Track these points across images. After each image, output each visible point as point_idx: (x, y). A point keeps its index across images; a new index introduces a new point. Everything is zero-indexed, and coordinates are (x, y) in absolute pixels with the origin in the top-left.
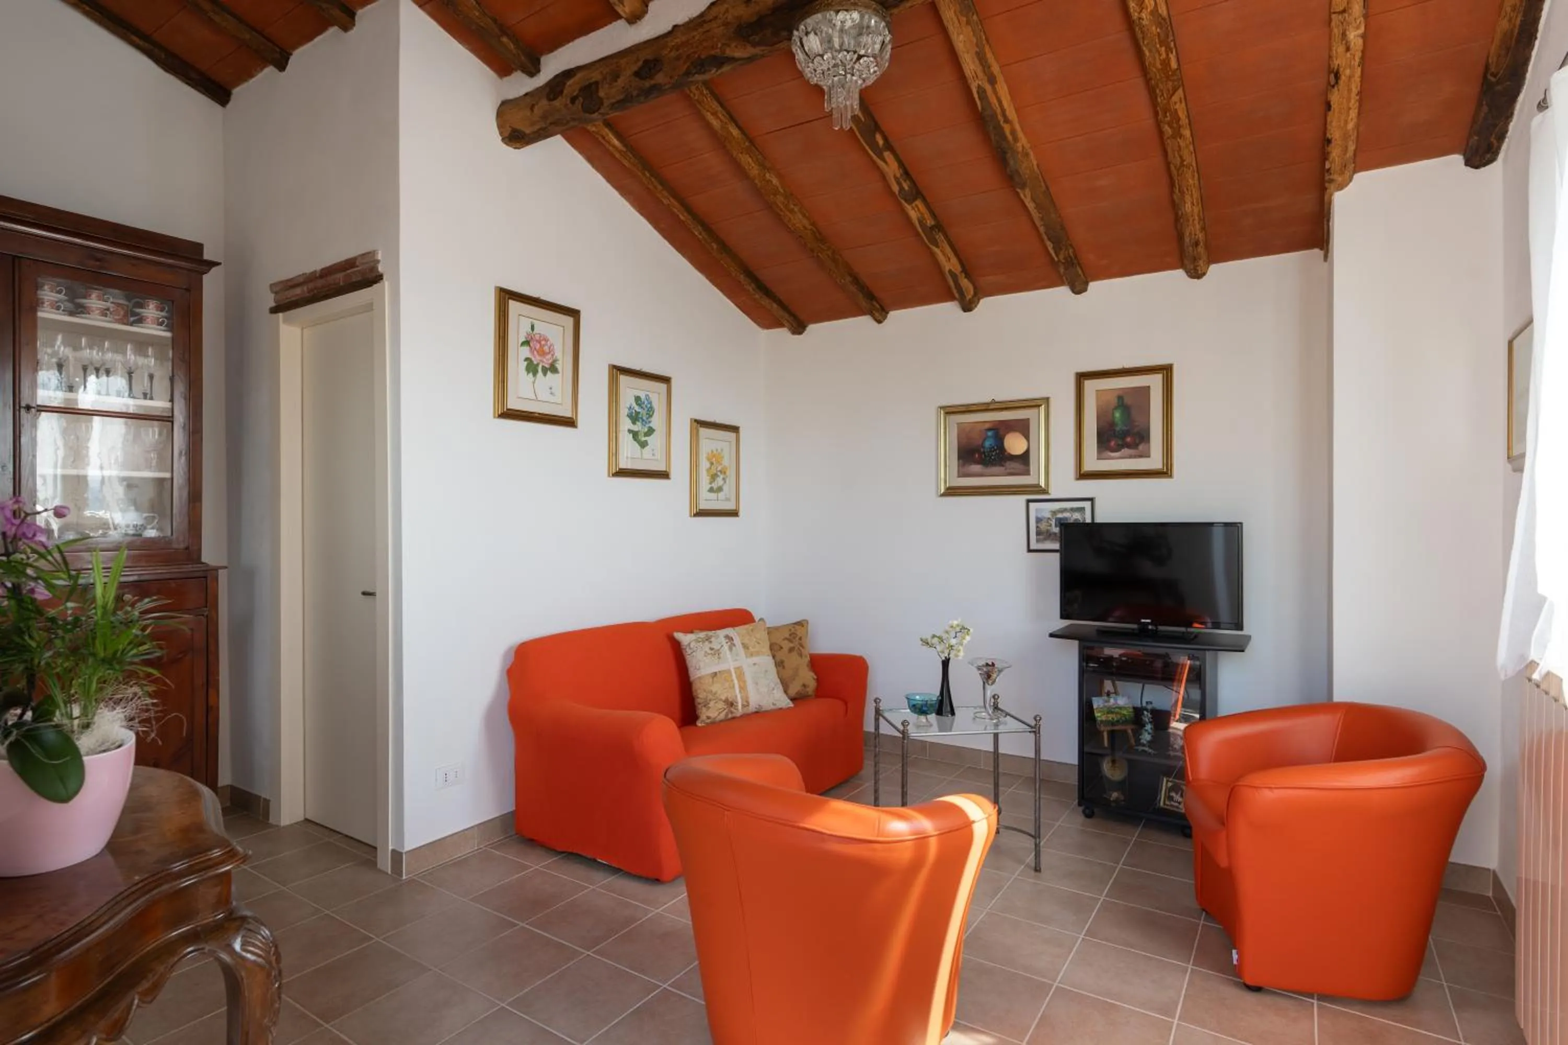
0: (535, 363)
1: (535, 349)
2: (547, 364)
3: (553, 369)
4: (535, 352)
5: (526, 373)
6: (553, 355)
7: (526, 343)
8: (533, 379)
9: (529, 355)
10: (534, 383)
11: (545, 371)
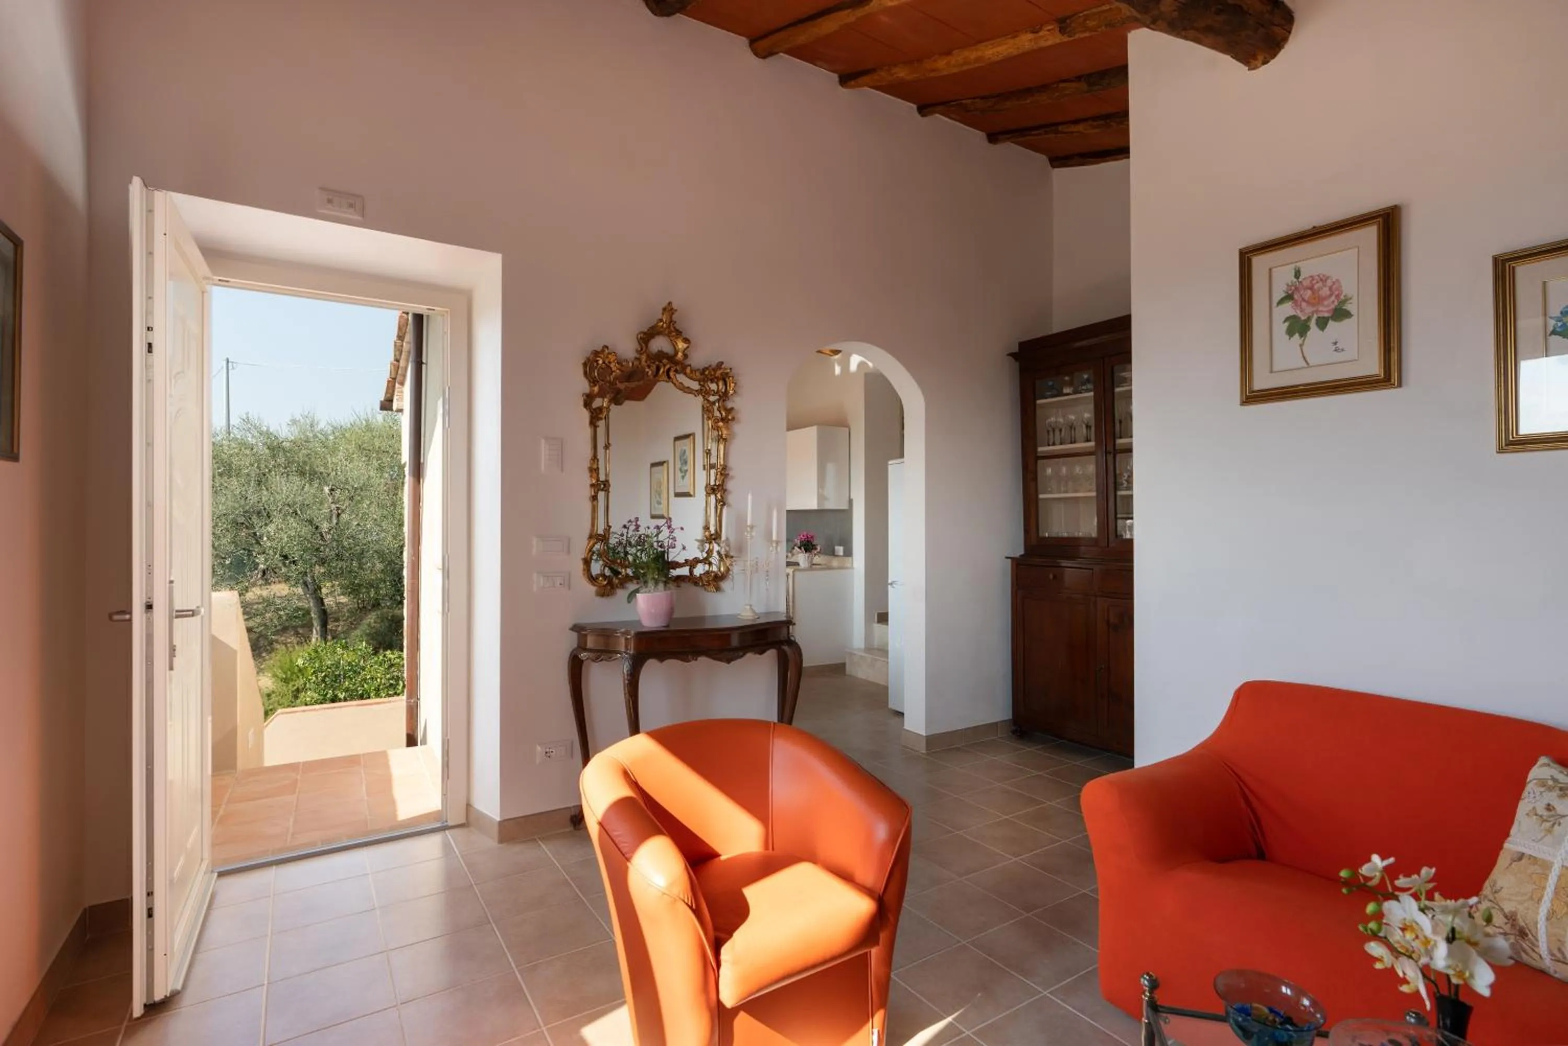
0: (1303, 318)
1: (1304, 300)
2: (1328, 312)
3: (1340, 314)
4: (1304, 304)
5: (1288, 337)
6: (1338, 296)
7: (1289, 297)
8: (1300, 341)
9: (1291, 312)
10: (1301, 346)
11: (1322, 324)
